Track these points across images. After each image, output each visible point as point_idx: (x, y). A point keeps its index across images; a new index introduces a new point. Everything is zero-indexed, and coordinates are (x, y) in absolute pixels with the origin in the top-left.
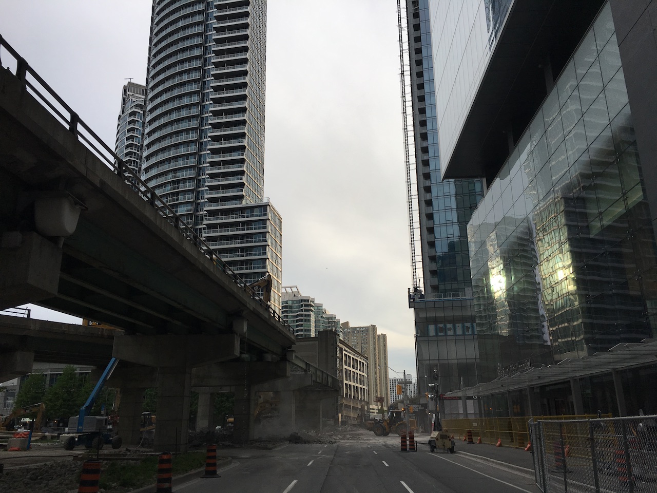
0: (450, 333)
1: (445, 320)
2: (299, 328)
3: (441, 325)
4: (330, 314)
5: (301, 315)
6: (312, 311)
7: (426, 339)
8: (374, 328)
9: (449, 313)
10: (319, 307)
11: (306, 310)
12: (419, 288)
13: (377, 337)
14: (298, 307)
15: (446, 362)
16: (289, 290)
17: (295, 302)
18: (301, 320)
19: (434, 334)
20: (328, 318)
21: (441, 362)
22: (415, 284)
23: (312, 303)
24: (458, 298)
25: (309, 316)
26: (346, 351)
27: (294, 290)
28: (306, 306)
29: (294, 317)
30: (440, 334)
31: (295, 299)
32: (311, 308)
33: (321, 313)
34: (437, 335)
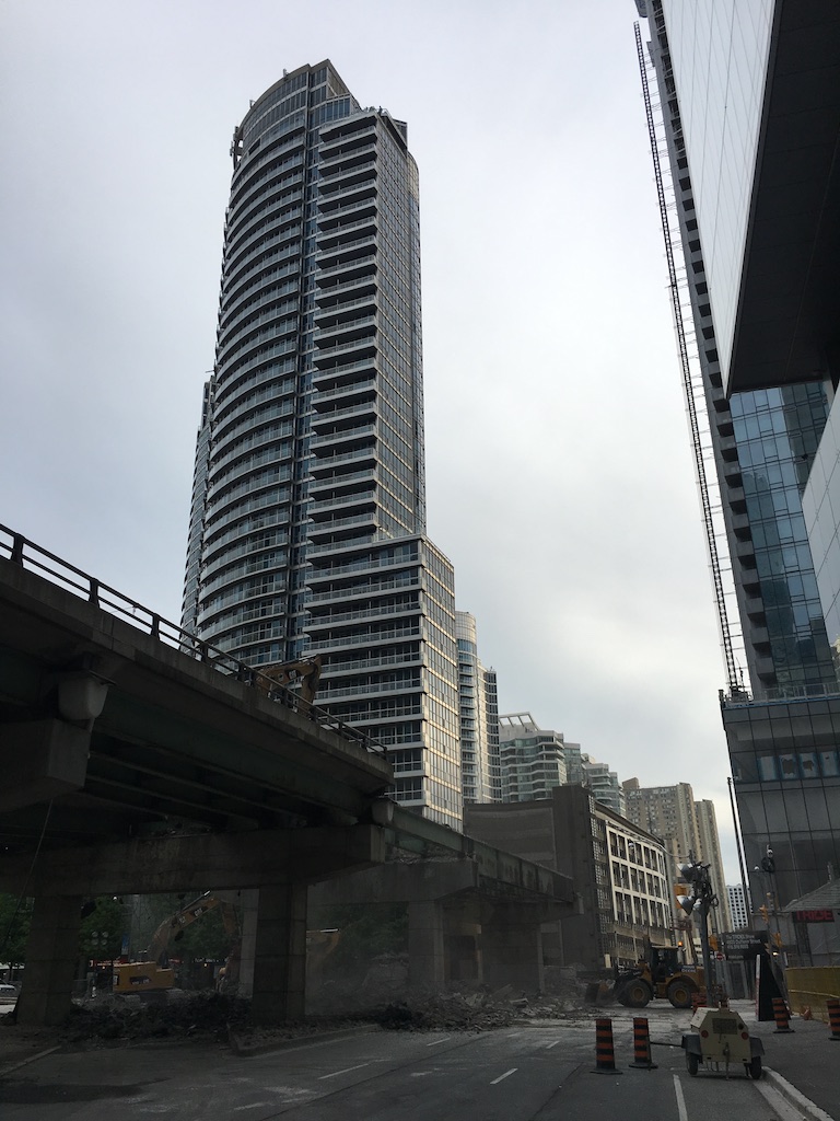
0: (808, 773)
1: (796, 746)
2: (538, 790)
3: (789, 757)
4: (597, 762)
5: (540, 766)
6: (560, 758)
7: (756, 787)
8: (686, 788)
9: (803, 731)
10: (574, 750)
11: (549, 757)
12: (741, 690)
13: (693, 807)
14: (533, 751)
15: (807, 837)
16: (516, 721)
17: (528, 743)
18: (541, 776)
19: (774, 778)
20: (594, 771)
21: (796, 837)
22: (733, 680)
23: (558, 743)
24: (822, 695)
25: (555, 766)
26: (613, 827)
27: (526, 720)
28: (549, 748)
29: (528, 769)
30: (786, 776)
31: (527, 736)
32: (559, 752)
33: (579, 762)
34: (780, 779)
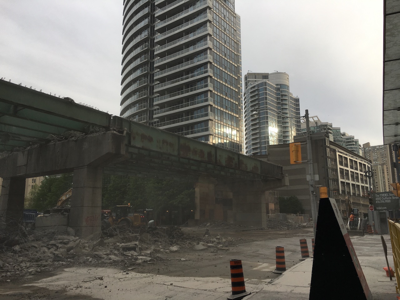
4: (349, 135)
10: (337, 130)
17: (316, 128)
20: (347, 139)
23: (330, 127)
26: (341, 153)
28: (325, 129)
31: (316, 125)
32: (330, 131)
33: (340, 135)
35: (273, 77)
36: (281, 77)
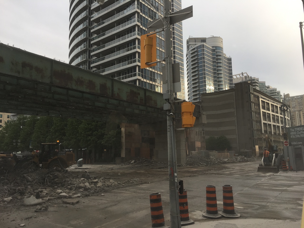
10: (263, 83)
20: (271, 91)
23: (257, 81)
26: (263, 98)
27: (245, 75)
28: (253, 83)
32: (257, 84)
33: (265, 87)
35: (210, 41)
36: (217, 40)
